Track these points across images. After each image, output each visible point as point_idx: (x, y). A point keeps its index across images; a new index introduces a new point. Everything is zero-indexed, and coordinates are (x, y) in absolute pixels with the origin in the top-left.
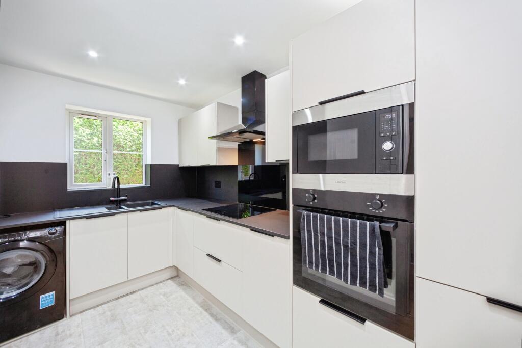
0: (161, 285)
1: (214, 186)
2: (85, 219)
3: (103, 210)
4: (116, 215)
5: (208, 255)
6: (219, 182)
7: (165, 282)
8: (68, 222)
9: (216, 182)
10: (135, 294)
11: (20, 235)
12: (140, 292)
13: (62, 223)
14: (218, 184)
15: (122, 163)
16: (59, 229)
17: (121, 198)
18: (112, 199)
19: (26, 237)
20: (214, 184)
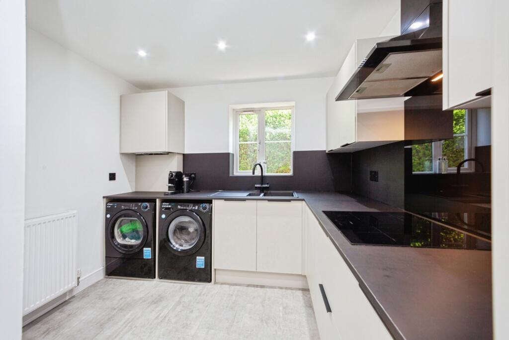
0: (289, 291)
1: (369, 179)
2: (223, 201)
3: (244, 195)
4: (247, 201)
5: (321, 286)
6: (375, 172)
7: (294, 291)
8: (213, 201)
9: (371, 172)
10: (263, 290)
11: (188, 206)
12: (268, 289)
13: (210, 202)
14: (374, 176)
15: (287, 155)
16: (207, 205)
17: (264, 186)
18: (256, 186)
19: (194, 208)
20: (369, 176)
